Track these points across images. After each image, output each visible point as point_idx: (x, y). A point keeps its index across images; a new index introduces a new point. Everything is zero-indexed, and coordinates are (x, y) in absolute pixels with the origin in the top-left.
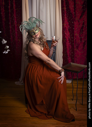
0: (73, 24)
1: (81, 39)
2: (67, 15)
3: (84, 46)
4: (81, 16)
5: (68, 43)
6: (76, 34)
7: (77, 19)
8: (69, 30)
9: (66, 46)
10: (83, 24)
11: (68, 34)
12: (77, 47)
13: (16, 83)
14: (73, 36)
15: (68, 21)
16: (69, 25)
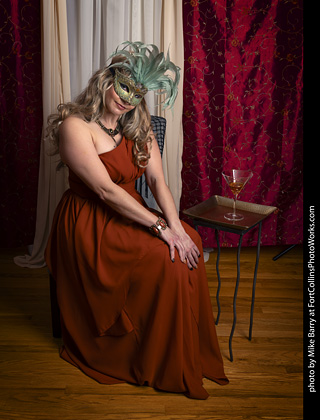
0: (222, 60)
1: (247, 115)
2: (202, 26)
3: (255, 138)
4: (250, 33)
5: (202, 127)
6: (230, 96)
7: (234, 42)
8: (208, 79)
9: (194, 137)
10: (257, 60)
11: (202, 93)
12: (233, 141)
13: (18, 260)
14: (221, 101)
15: (205, 49)
16: (209, 62)
